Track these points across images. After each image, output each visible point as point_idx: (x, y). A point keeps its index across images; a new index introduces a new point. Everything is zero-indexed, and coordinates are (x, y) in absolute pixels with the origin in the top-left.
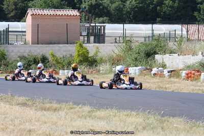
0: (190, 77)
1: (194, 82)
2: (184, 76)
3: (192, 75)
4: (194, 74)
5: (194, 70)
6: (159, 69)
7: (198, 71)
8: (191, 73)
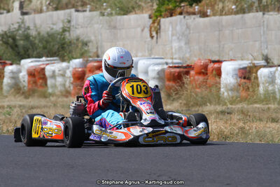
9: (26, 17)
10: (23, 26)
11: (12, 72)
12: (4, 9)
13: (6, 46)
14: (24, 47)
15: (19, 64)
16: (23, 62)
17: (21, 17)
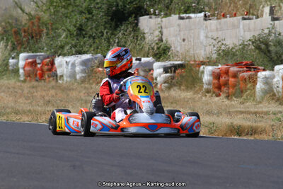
0: (226, 84)
1: (235, 101)
2: (209, 84)
3: (232, 80)
4: (235, 76)
5: (237, 64)
6: (144, 60)
7: (249, 67)
8: (227, 72)
9: (276, 22)
10: (273, 31)
11: (266, 78)
12: (253, 14)
13: (257, 51)
14: (276, 53)
15: (273, 70)
16: (277, 68)
17: (272, 22)
